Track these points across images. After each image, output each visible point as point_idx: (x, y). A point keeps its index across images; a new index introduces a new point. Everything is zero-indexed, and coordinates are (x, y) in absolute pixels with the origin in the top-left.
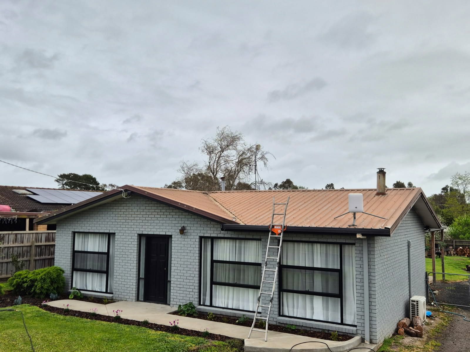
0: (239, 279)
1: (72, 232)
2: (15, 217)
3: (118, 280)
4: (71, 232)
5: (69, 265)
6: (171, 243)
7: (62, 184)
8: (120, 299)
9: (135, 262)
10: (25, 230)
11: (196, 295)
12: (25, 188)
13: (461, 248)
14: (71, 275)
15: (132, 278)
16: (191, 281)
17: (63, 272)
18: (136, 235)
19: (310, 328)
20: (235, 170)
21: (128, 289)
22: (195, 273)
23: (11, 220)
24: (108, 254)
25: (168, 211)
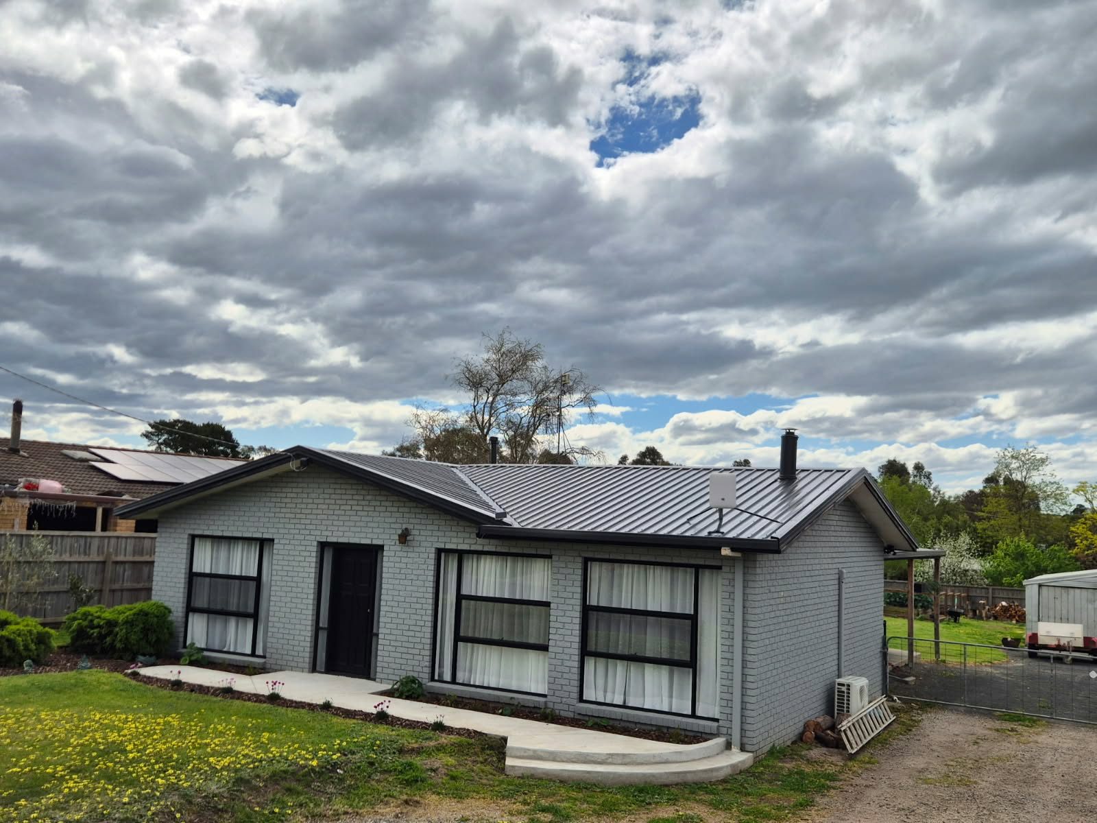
0: (512, 632)
1: (190, 535)
2: (72, 504)
3: (276, 630)
4: (186, 536)
5: (181, 600)
6: (382, 561)
7: (158, 443)
8: (279, 667)
9: (311, 597)
10: (93, 529)
11: (427, 662)
12: (85, 448)
13: (1004, 603)
14: (184, 620)
15: (303, 628)
16: (418, 634)
17: (170, 612)
18: (315, 543)
19: (636, 723)
20: (529, 423)
21: (296, 648)
22: (425, 618)
23: (63, 511)
24: (258, 579)
25: (378, 498)
